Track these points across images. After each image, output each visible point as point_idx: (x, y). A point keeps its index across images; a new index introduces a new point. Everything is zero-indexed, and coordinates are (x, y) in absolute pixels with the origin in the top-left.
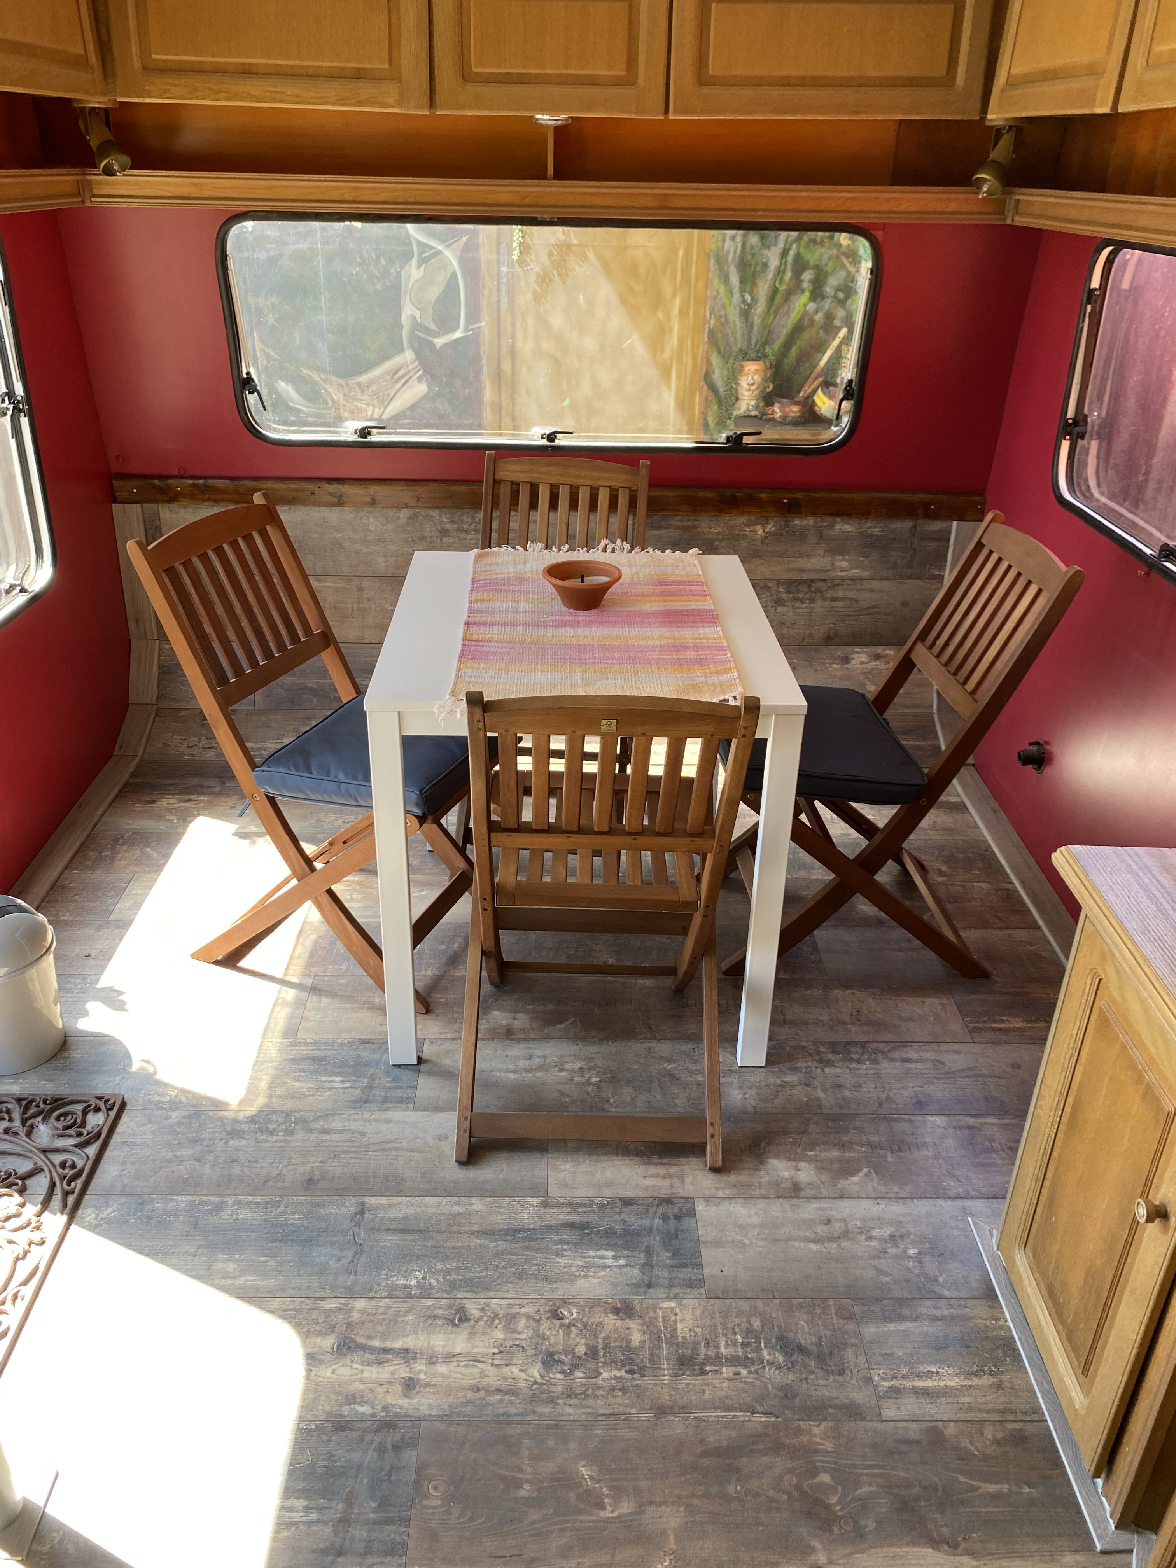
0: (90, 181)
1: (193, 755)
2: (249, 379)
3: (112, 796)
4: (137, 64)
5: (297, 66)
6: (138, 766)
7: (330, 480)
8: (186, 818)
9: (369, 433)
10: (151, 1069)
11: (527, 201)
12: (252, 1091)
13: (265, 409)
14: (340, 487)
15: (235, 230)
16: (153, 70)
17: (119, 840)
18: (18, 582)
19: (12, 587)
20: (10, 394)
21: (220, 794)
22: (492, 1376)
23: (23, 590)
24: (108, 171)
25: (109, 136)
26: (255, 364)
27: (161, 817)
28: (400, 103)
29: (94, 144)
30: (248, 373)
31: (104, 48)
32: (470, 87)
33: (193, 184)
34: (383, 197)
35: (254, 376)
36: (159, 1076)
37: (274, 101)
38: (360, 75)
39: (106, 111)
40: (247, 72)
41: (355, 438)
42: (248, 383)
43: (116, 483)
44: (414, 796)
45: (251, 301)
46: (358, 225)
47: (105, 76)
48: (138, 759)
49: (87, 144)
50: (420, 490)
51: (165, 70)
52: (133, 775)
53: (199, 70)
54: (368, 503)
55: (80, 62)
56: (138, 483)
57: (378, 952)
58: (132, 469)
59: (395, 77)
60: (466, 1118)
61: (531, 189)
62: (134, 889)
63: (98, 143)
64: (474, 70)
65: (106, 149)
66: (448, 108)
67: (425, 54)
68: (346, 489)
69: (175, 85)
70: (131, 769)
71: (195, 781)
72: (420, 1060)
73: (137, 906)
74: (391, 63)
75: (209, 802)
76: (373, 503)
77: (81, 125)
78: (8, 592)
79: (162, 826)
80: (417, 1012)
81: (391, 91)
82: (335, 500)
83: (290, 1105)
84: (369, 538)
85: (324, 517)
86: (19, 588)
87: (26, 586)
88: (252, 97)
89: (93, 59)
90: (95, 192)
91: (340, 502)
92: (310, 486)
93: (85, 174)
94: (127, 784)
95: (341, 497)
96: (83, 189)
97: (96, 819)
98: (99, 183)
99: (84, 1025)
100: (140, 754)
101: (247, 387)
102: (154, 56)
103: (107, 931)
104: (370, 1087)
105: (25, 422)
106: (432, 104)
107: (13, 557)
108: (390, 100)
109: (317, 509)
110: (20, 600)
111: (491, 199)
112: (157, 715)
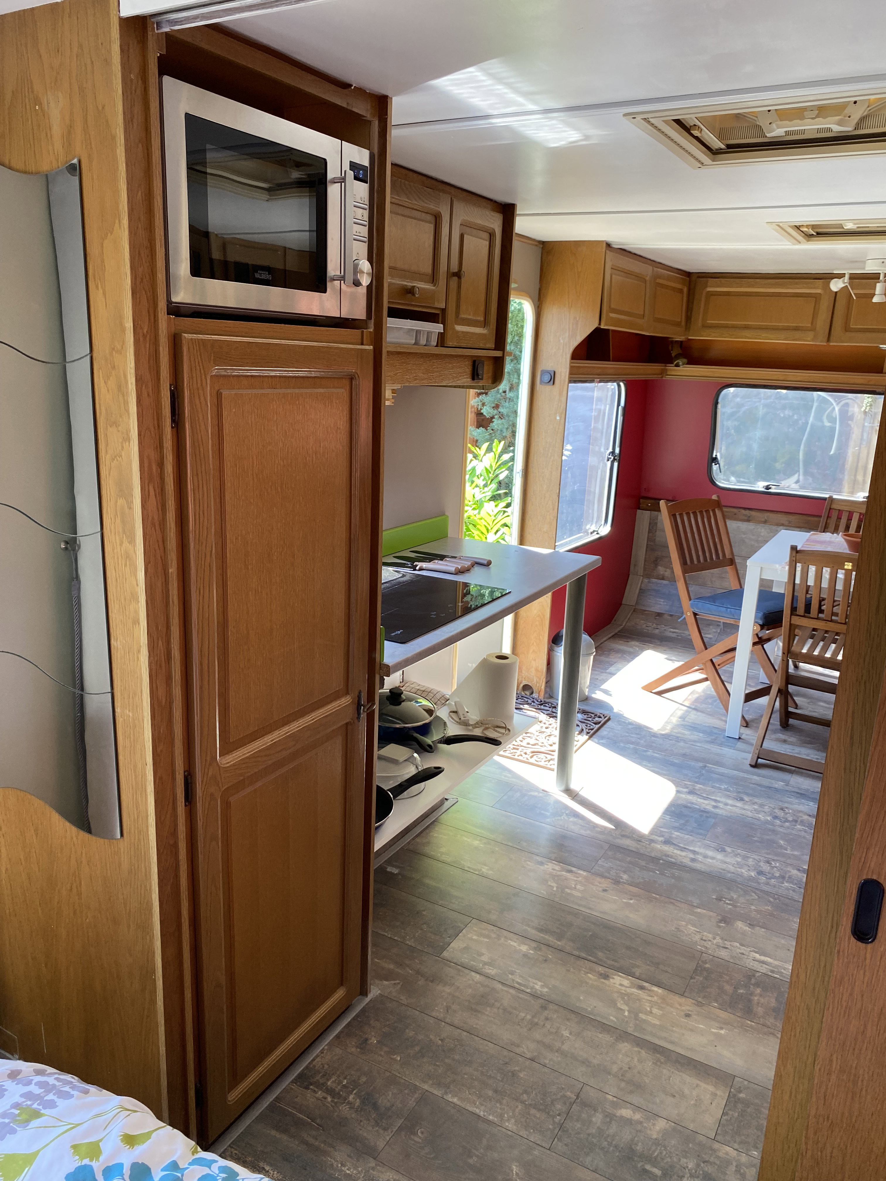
0: (667, 369)
1: (648, 630)
2: (716, 458)
3: (610, 636)
4: (700, 324)
5: (769, 325)
6: (622, 630)
7: (745, 509)
8: (643, 650)
9: (770, 488)
10: (622, 713)
11: (871, 383)
12: (663, 728)
13: (721, 472)
14: (750, 512)
15: (725, 391)
16: (706, 326)
17: (611, 650)
18: (597, 530)
19: (594, 531)
20: (613, 453)
21: (660, 645)
22: (731, 868)
23: (598, 534)
24: (677, 365)
25: (680, 351)
26: (720, 452)
27: (631, 647)
28: (813, 340)
29: (673, 355)
30: (716, 455)
31: (688, 319)
32: (848, 334)
33: (711, 371)
34: (798, 379)
35: (719, 457)
36: (624, 715)
37: (756, 339)
38: (797, 329)
39: (681, 342)
40: (747, 327)
41: (763, 490)
42: (715, 460)
43: (641, 500)
44: (760, 615)
45: (725, 423)
46: (784, 391)
47: (686, 329)
48: (622, 626)
49: (671, 354)
50: (792, 518)
51: (711, 327)
52: (619, 632)
53: (726, 327)
54: (762, 522)
55: (678, 324)
56: (653, 501)
57: (729, 694)
58: (650, 495)
59: (813, 329)
60: (757, 749)
61: (873, 377)
62: (619, 665)
63: (675, 354)
64: (851, 327)
65: (678, 357)
66: (836, 342)
67: (829, 321)
68: (753, 513)
69: (714, 333)
70: (619, 629)
71: (649, 639)
72: (740, 738)
73: (619, 670)
74: (812, 324)
75: (654, 647)
76: (765, 522)
77: (670, 348)
78: (592, 533)
79: (631, 650)
80: (742, 726)
81: (811, 334)
82: (746, 518)
83: (679, 735)
84: (760, 539)
85: (738, 527)
86: (596, 532)
87: (599, 532)
88: (746, 337)
89: (683, 323)
90: (668, 373)
91: (748, 520)
92: (735, 510)
93: (666, 366)
94: (616, 634)
95: (749, 517)
96: (663, 372)
97: (602, 641)
98: (670, 370)
99: (593, 696)
100: (624, 625)
101: (714, 461)
102: (708, 322)
103: (605, 674)
104: (715, 739)
105: (616, 464)
106: (829, 340)
107: (595, 520)
108: (809, 339)
109: (736, 522)
110: (595, 537)
111: (852, 381)
112: (634, 611)
